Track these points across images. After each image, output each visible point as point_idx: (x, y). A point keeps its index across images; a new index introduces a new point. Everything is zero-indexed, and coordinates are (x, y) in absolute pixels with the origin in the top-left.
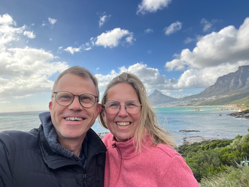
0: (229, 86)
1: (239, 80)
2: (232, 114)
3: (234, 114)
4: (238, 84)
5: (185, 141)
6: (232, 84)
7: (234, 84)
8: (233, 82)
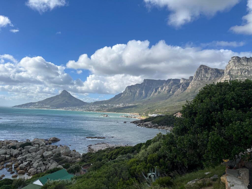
0: (135, 96)
1: (143, 91)
2: (135, 121)
3: (136, 122)
4: (142, 95)
5: (90, 148)
6: (137, 94)
7: (138, 95)
8: (138, 93)
